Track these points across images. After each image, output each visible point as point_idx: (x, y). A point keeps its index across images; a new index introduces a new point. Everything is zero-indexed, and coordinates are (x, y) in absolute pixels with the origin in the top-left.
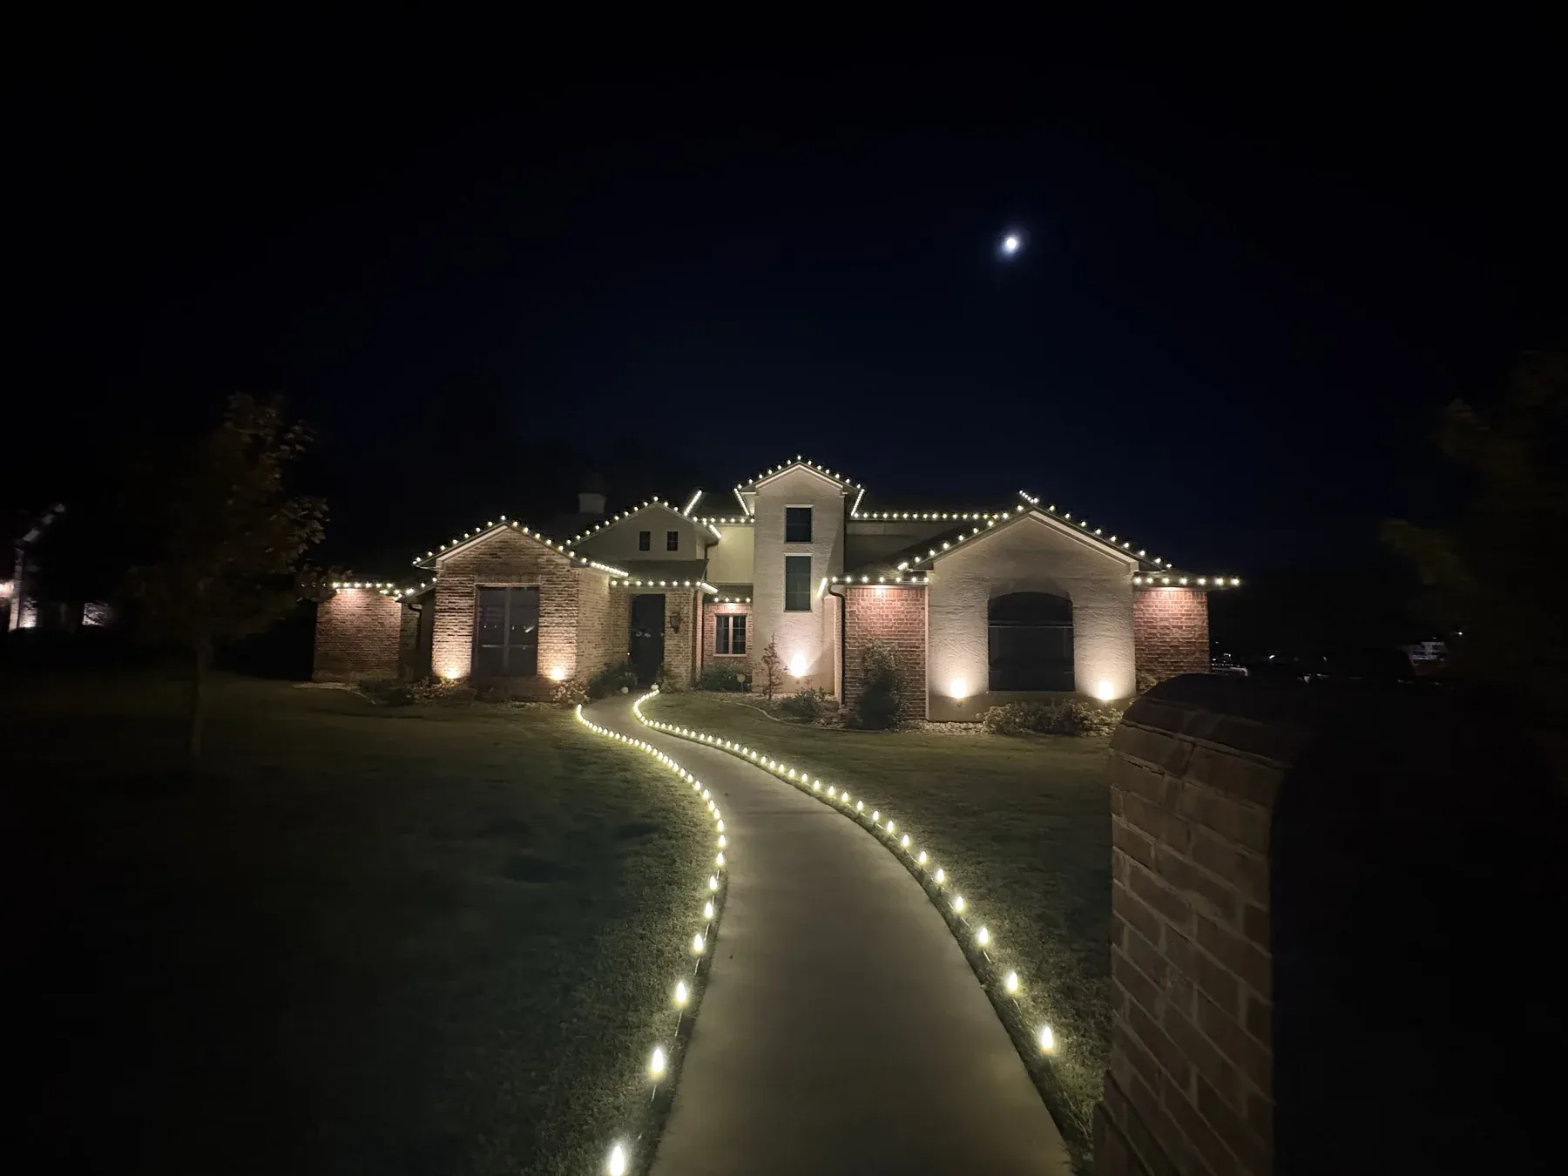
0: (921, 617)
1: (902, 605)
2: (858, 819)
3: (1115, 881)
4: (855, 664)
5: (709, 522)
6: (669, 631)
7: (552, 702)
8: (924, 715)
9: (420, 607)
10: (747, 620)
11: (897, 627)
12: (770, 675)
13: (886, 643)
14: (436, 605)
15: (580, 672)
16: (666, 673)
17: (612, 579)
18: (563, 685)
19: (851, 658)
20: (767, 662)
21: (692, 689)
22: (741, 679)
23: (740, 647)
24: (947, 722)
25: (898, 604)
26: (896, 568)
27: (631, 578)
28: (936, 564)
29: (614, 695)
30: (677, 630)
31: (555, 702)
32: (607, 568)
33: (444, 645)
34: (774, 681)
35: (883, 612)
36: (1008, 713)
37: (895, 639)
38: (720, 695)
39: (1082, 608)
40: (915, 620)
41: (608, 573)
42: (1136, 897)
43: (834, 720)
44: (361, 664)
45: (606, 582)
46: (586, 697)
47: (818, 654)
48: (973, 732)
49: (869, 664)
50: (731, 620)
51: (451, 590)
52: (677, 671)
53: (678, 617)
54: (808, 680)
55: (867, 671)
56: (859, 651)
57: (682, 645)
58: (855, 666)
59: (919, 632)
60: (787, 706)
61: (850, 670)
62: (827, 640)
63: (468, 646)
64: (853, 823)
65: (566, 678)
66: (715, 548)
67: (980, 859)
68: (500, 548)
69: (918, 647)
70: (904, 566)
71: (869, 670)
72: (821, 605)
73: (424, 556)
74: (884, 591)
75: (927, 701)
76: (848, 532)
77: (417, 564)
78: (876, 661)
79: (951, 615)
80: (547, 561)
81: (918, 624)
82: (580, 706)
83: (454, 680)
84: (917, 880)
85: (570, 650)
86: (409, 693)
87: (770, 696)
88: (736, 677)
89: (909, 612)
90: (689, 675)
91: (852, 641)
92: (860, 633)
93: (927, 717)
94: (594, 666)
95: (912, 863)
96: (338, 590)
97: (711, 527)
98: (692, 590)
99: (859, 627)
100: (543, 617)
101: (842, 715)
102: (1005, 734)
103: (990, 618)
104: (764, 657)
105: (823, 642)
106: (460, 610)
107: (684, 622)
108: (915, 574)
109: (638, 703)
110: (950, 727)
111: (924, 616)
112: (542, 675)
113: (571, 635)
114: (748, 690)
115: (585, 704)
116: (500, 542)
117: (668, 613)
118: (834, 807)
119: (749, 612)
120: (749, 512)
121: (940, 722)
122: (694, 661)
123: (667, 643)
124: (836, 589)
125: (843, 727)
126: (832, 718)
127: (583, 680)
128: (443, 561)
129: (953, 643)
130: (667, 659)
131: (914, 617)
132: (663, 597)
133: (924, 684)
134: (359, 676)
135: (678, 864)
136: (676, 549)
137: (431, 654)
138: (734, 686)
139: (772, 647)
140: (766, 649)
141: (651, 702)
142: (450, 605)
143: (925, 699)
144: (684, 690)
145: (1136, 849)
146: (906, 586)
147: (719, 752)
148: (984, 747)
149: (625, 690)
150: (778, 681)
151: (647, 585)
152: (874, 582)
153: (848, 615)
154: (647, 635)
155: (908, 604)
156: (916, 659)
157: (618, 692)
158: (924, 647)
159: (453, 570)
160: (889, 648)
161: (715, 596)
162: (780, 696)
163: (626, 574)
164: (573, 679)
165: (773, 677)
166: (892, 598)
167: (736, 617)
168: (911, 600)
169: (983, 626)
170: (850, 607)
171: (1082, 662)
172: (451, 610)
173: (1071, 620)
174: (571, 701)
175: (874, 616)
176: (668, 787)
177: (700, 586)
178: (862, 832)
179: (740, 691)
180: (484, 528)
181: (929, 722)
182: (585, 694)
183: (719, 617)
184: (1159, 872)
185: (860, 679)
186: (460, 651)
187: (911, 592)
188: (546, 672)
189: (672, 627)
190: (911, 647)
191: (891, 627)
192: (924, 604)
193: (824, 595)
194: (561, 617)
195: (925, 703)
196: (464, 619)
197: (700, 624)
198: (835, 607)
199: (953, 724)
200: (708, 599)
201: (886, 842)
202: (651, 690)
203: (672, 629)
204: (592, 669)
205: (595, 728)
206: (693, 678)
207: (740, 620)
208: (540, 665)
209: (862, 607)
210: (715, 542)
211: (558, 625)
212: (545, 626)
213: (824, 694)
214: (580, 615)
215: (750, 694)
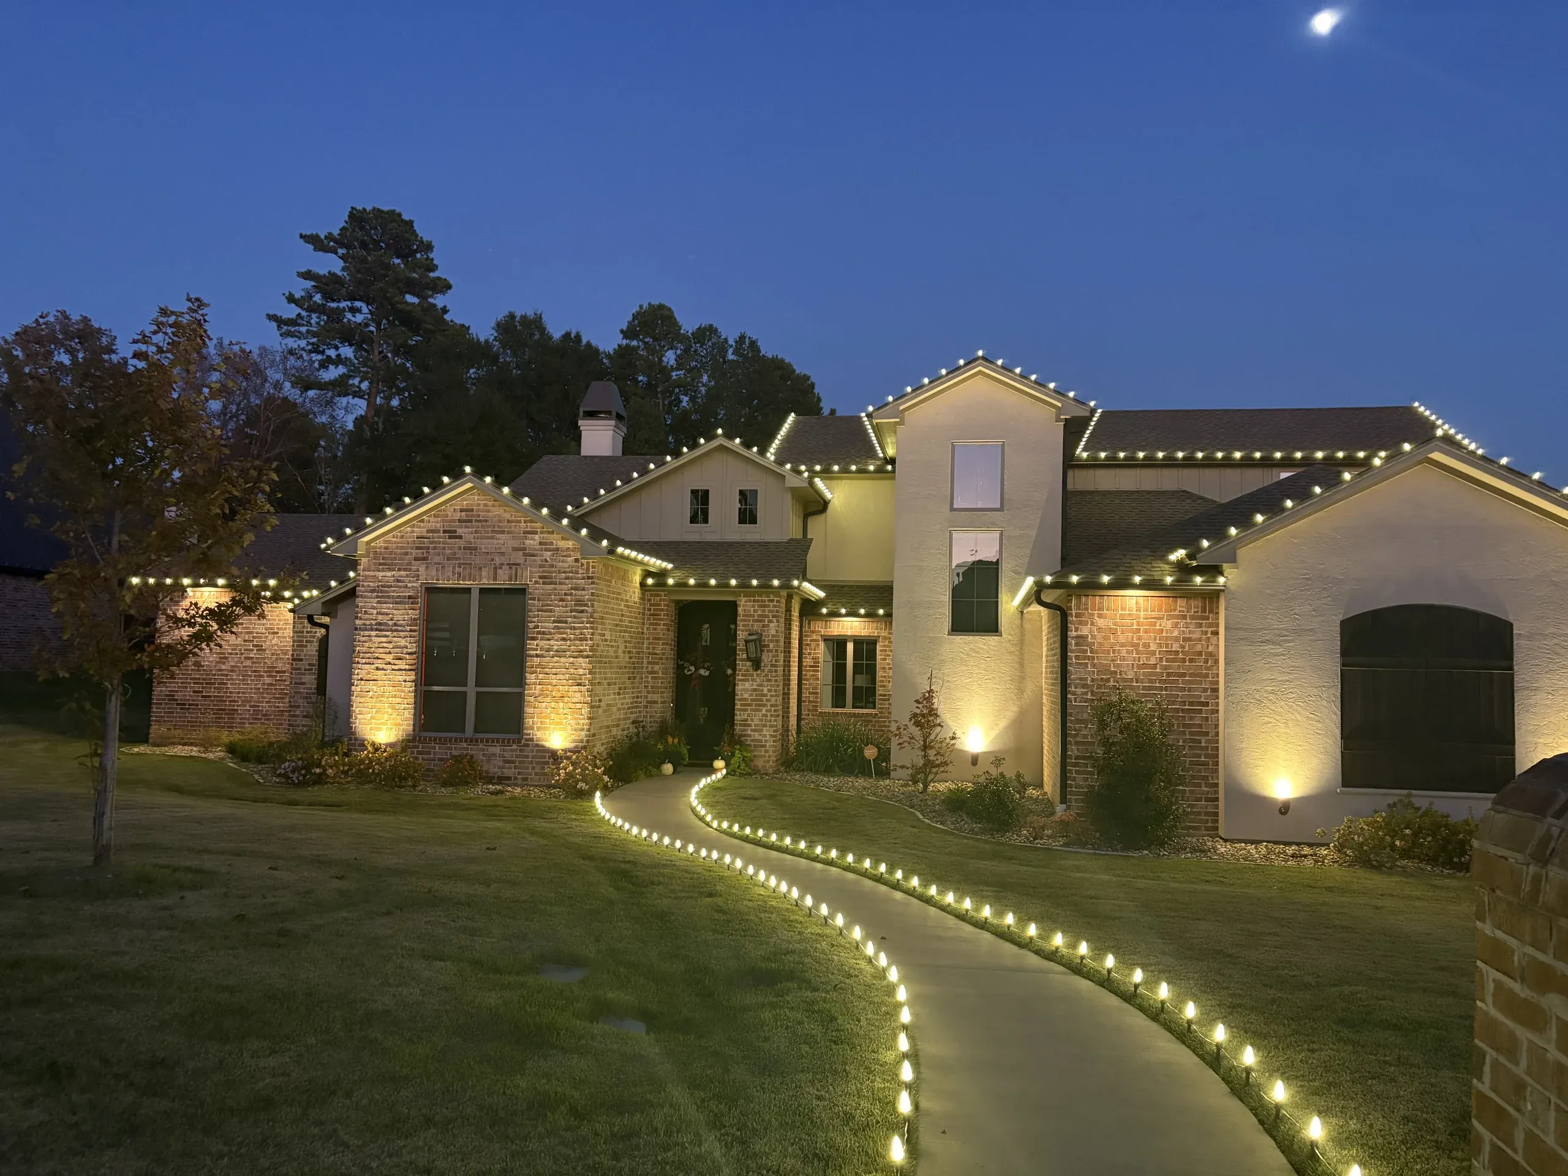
0: (1211, 649)
1: (1176, 625)
2: (1106, 982)
3: (1478, 1003)
4: (1088, 732)
5: (813, 474)
6: (743, 666)
7: (549, 787)
8: (1217, 828)
9: (326, 620)
10: (878, 648)
11: (1166, 668)
12: (925, 747)
13: (1145, 695)
14: (357, 618)
15: (594, 735)
16: (737, 742)
17: (648, 574)
18: (568, 758)
19: (1079, 721)
20: (917, 724)
21: (782, 769)
22: (870, 752)
23: (866, 695)
24: (1261, 842)
25: (1168, 624)
26: (1163, 558)
27: (678, 574)
28: (1242, 553)
29: (649, 775)
30: (757, 664)
31: (554, 787)
32: (640, 556)
33: (370, 685)
34: (932, 758)
35: (1139, 638)
36: (1380, 828)
37: (1161, 689)
38: (833, 781)
39: (1530, 637)
40: (1200, 653)
41: (641, 563)
42: (1500, 1017)
43: (1048, 832)
44: (225, 715)
45: (637, 579)
46: (606, 778)
47: (1012, 711)
48: (1309, 863)
49: (1113, 732)
50: (850, 647)
51: (381, 592)
52: (757, 736)
53: (757, 643)
54: (997, 759)
55: (1107, 743)
56: (1093, 708)
57: (765, 691)
58: (1085, 736)
59: (1207, 676)
60: (956, 803)
61: (1077, 743)
62: (1030, 687)
63: (409, 687)
64: (1098, 988)
65: (572, 745)
66: (822, 517)
67: (1316, 1046)
68: (460, 521)
69: (1207, 704)
70: (1179, 554)
71: (1113, 743)
72: (1018, 622)
73: (340, 537)
74: (1141, 600)
75: (1221, 803)
76: (1070, 487)
77: (328, 548)
78: (1127, 727)
79: (1269, 647)
80: (541, 544)
81: (1206, 661)
82: (598, 794)
83: (387, 745)
84: (1211, 1067)
85: (578, 697)
86: (319, 766)
87: (926, 787)
88: (861, 751)
89: (1190, 639)
90: (779, 744)
91: (1079, 691)
92: (1096, 677)
93: (1221, 832)
94: (618, 725)
95: (1202, 1043)
96: (188, 590)
97: (818, 482)
98: (784, 593)
99: (1094, 666)
100: (533, 639)
101: (1063, 823)
102: (1373, 867)
103: (1344, 653)
104: (915, 715)
105: (1021, 691)
106: (395, 628)
107: (771, 651)
108: (1200, 570)
109: (695, 790)
110: (1264, 851)
111: (1217, 646)
112: (532, 740)
113: (581, 671)
114: (884, 774)
115: (606, 791)
116: (462, 511)
117: (741, 635)
118: (1064, 965)
119: (884, 633)
120: (884, 452)
121: (1246, 842)
122: (786, 717)
123: (739, 688)
124: (1048, 597)
125: (1064, 845)
126: (1043, 828)
127: (599, 748)
128: (368, 543)
129: (1272, 697)
130: (739, 717)
131: (1199, 648)
132: (734, 605)
133: (1217, 771)
134: (225, 737)
135: (840, 1021)
136: (753, 521)
137: (350, 700)
138: (856, 766)
139: (929, 697)
140: (917, 701)
141: (714, 789)
142: (380, 617)
143: (1217, 799)
144: (770, 771)
145: (1498, 956)
146: (1180, 590)
147: (851, 876)
148: (1329, 889)
149: (668, 768)
150: (940, 759)
151: (706, 585)
152: (1122, 583)
153: (1072, 642)
154: (702, 672)
155: (1187, 626)
156: (1200, 726)
157: (654, 771)
158: (1217, 704)
159: (384, 559)
160: (1150, 705)
161: (820, 603)
162: (942, 787)
163: (670, 566)
164: (584, 748)
165: (931, 753)
166: (1155, 614)
167: (858, 642)
168: (1192, 618)
169: (1333, 665)
170: (1077, 630)
171: (1530, 739)
172: (380, 627)
173: (1511, 659)
174: (582, 785)
175: (1122, 645)
176: (790, 924)
177: (798, 588)
178: (1114, 1001)
179: (870, 776)
180: (437, 486)
181: (1226, 841)
182: (604, 773)
183: (827, 639)
184: (1523, 980)
185: (1096, 760)
186: (395, 696)
187: (1193, 603)
188: (539, 734)
189: (749, 659)
190: (1191, 704)
191: (1155, 666)
192: (1217, 625)
193: (1026, 602)
194: (564, 639)
195: (1217, 807)
196: (403, 642)
197: (795, 652)
198: (1045, 628)
199: (1270, 845)
200: (810, 608)
201: (1158, 1014)
202: (711, 770)
203: (749, 664)
204: (614, 731)
205: (635, 831)
206: (785, 747)
207: (866, 647)
208: (528, 722)
209: (1099, 629)
210: (823, 506)
211: (560, 653)
212: (537, 656)
213: (1024, 786)
214: (597, 637)
215: (887, 782)
